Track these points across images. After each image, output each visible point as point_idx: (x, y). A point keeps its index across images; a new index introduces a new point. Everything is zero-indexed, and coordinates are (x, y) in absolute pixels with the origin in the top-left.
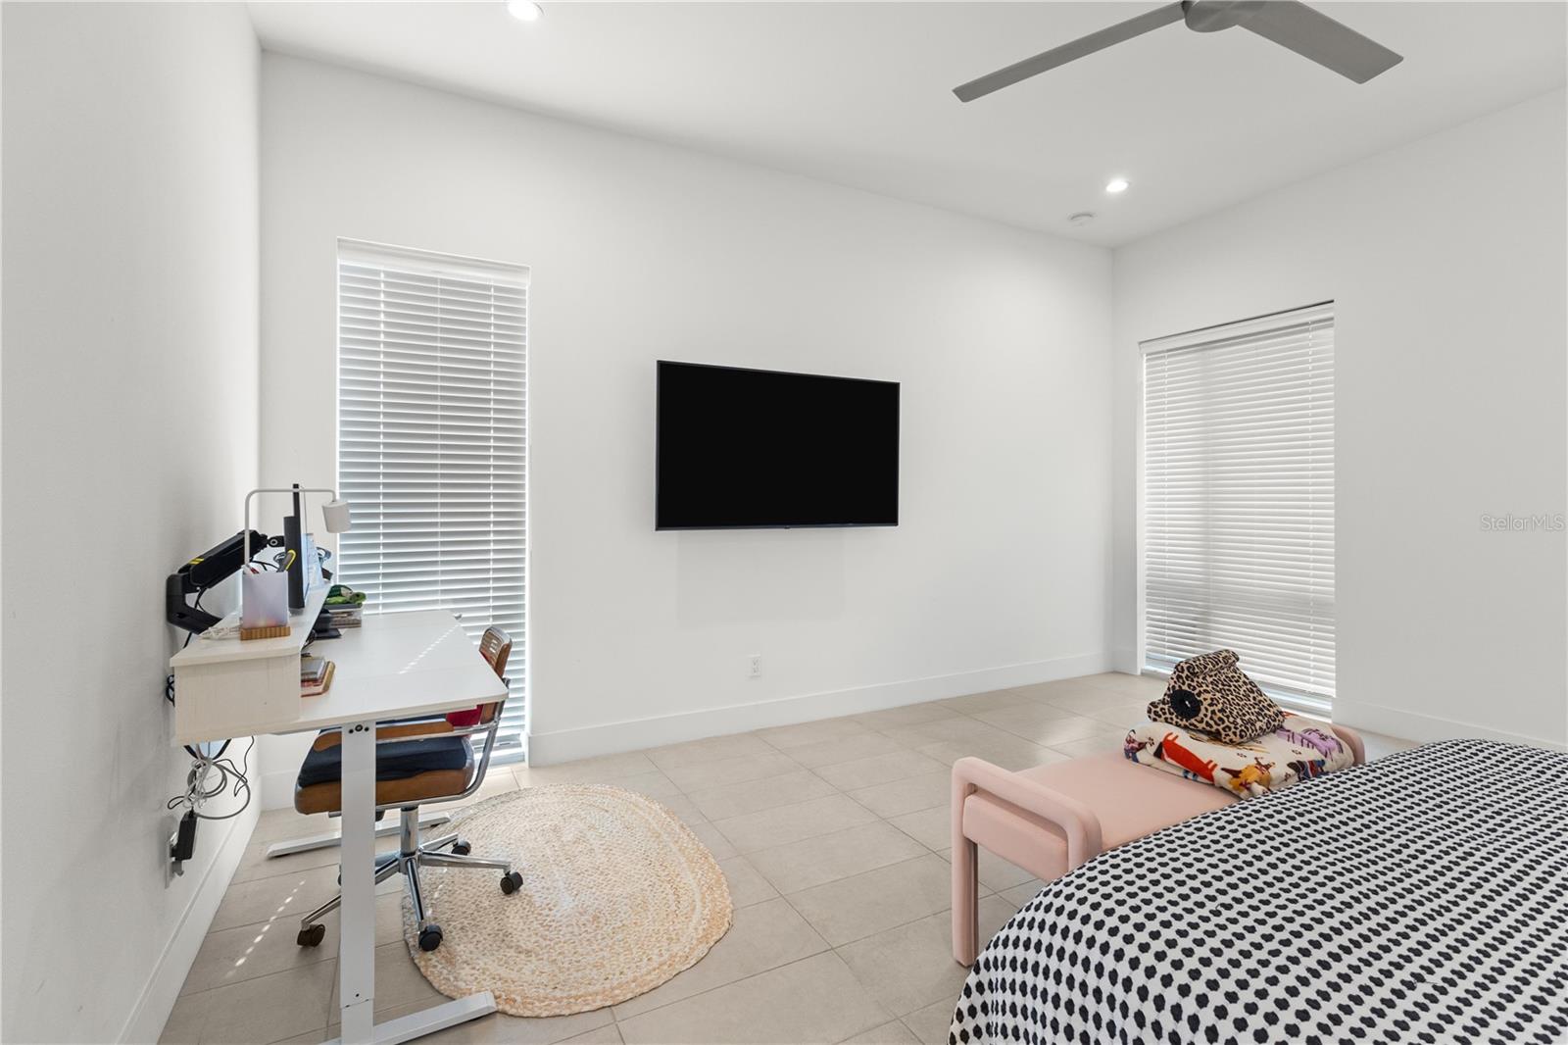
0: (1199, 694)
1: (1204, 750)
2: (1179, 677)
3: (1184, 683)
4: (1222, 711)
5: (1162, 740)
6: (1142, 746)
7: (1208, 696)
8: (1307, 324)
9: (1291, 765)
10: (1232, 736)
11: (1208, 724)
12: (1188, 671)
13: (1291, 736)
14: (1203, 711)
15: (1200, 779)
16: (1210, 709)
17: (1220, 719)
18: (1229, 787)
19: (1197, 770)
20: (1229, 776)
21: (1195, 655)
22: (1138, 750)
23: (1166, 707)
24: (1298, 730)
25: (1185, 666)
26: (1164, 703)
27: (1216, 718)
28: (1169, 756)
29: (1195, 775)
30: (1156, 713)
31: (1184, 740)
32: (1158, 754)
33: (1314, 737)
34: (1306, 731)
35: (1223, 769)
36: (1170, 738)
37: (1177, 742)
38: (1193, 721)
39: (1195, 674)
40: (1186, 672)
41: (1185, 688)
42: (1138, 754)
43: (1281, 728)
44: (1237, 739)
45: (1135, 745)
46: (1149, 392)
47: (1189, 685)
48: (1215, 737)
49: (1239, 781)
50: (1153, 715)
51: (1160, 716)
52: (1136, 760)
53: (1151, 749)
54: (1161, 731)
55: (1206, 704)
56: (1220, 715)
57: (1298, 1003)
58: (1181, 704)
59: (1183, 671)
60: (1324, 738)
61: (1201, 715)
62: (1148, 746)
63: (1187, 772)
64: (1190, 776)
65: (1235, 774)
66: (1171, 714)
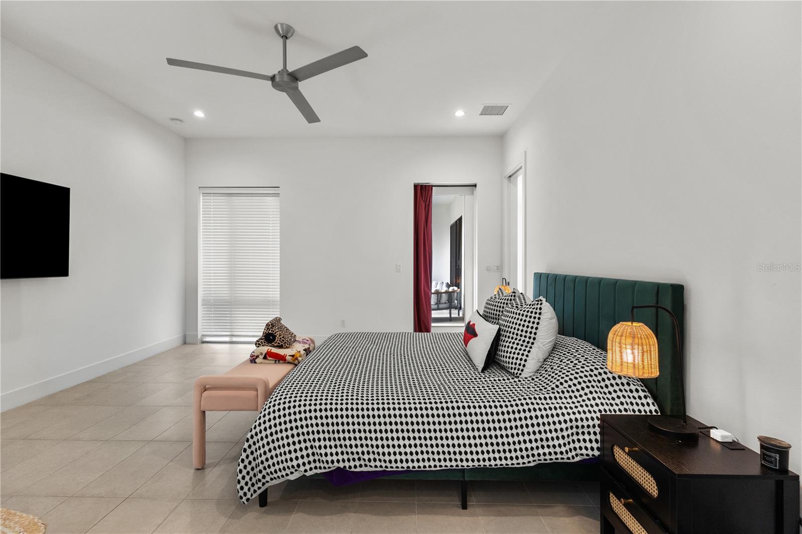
0: (275, 333)
1: (281, 352)
2: (268, 328)
3: (270, 330)
4: (283, 337)
5: (266, 352)
6: (257, 357)
7: (278, 333)
8: (270, 194)
9: (304, 350)
10: (287, 345)
11: (279, 343)
12: (271, 325)
13: (300, 342)
14: (277, 339)
15: (281, 362)
16: (279, 337)
17: (283, 340)
18: (291, 361)
19: (280, 359)
20: (291, 357)
21: (271, 319)
22: (256, 359)
23: (263, 341)
24: (301, 340)
25: (270, 324)
26: (262, 339)
27: (281, 340)
28: (269, 357)
29: (279, 361)
30: (259, 344)
31: (274, 350)
32: (265, 358)
33: (305, 341)
34: (303, 339)
35: (289, 356)
36: (269, 350)
37: (272, 351)
38: (273, 343)
39: (273, 326)
40: (271, 326)
41: (270, 332)
42: (256, 360)
43: (296, 340)
44: (288, 346)
45: (255, 357)
46: (203, 211)
47: (272, 331)
48: (281, 347)
49: (294, 358)
50: (257, 345)
51: (260, 345)
52: (256, 363)
53: (261, 357)
54: (265, 349)
55: (278, 336)
56: (282, 339)
57: (345, 394)
58: (268, 338)
59: (269, 326)
60: (308, 341)
61: (276, 340)
62: (260, 356)
63: (276, 361)
64: (277, 362)
65: (293, 356)
66: (265, 343)
